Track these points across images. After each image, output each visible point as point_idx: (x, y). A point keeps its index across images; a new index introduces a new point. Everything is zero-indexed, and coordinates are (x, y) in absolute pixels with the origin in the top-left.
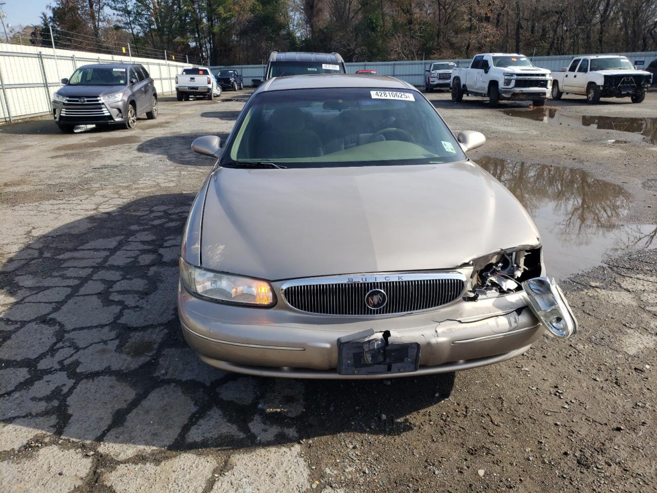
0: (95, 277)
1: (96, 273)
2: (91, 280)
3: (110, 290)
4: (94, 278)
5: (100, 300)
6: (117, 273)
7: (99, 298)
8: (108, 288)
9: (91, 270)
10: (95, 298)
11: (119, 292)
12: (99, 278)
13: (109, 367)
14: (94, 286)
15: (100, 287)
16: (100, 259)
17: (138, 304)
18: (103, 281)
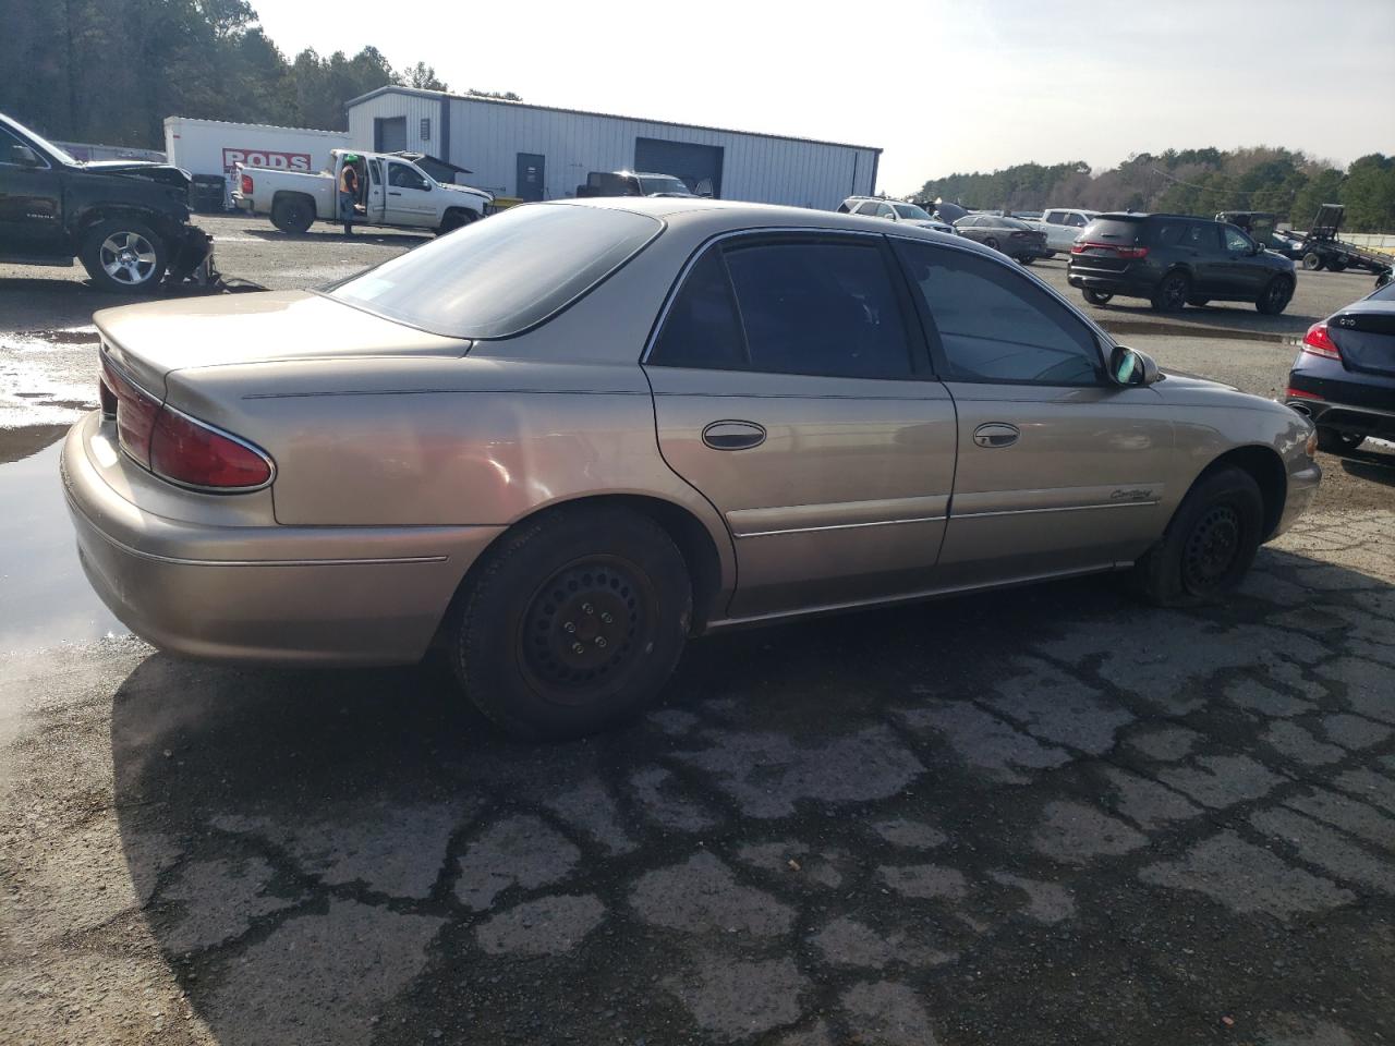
0: (1336, 755)
1: (1328, 766)
2: (1349, 751)
3: (1315, 707)
4: (1342, 753)
5: (1349, 698)
6: (1272, 740)
7: (1350, 704)
8: (1319, 714)
9: (1339, 781)
10: (1358, 707)
11: (1301, 696)
12: (1328, 747)
13: (1373, 618)
14: (1351, 732)
15: (1337, 726)
16: (1296, 805)
17: (1278, 661)
18: (1320, 736)
